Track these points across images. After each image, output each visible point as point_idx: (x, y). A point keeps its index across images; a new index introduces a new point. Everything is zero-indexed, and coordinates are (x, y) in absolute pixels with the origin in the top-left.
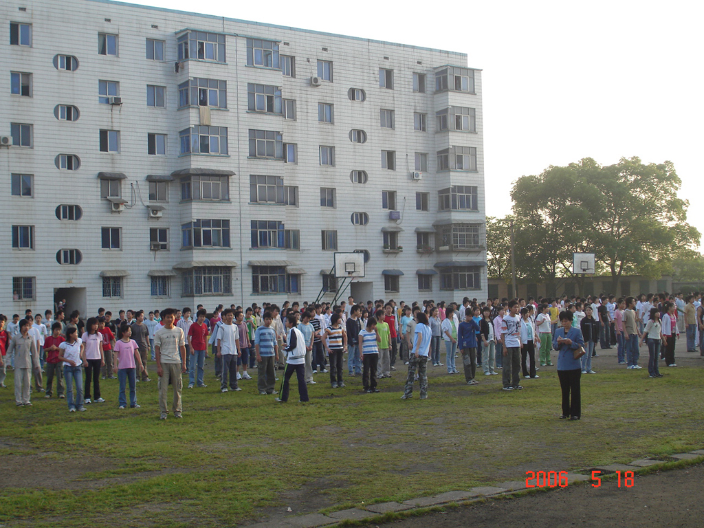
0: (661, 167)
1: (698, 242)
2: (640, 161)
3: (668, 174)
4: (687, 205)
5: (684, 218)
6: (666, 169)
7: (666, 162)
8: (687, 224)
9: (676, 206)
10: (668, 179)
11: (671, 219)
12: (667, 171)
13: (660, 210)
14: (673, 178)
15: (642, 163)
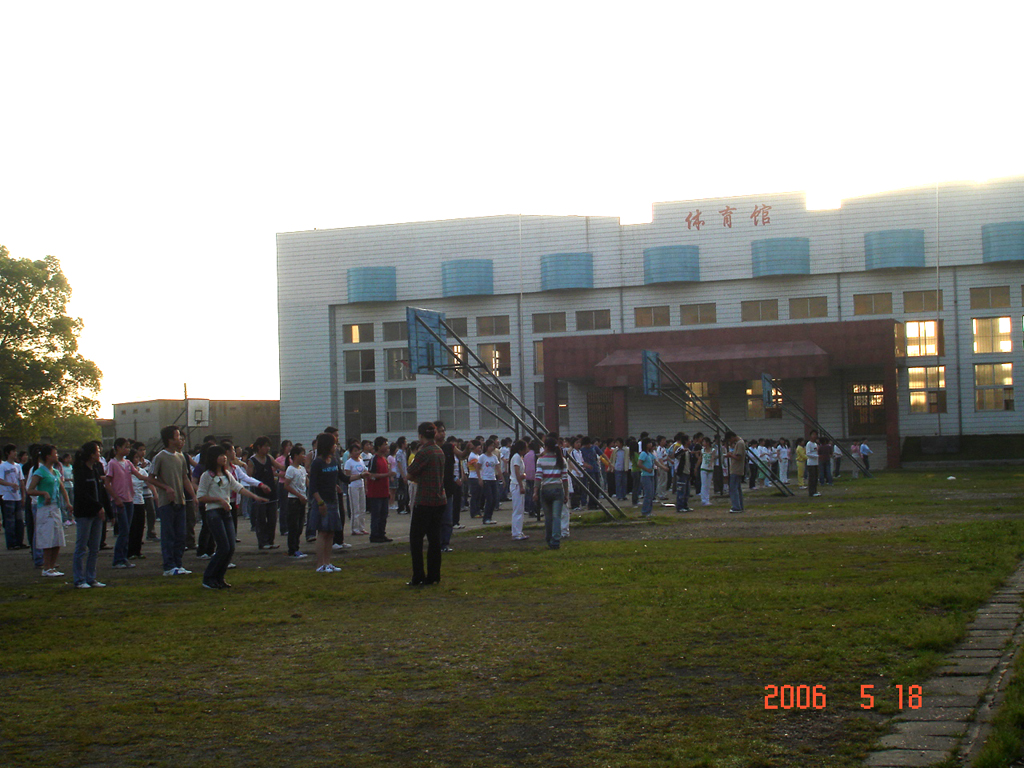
0: (40, 265)
1: (97, 386)
2: (7, 253)
3: (51, 277)
4: (80, 326)
5: (73, 347)
6: (48, 269)
7: (48, 257)
8: (79, 357)
9: (61, 327)
10: (51, 284)
11: (53, 348)
12: (48, 272)
13: (36, 332)
14: (59, 282)
15: (10, 256)
